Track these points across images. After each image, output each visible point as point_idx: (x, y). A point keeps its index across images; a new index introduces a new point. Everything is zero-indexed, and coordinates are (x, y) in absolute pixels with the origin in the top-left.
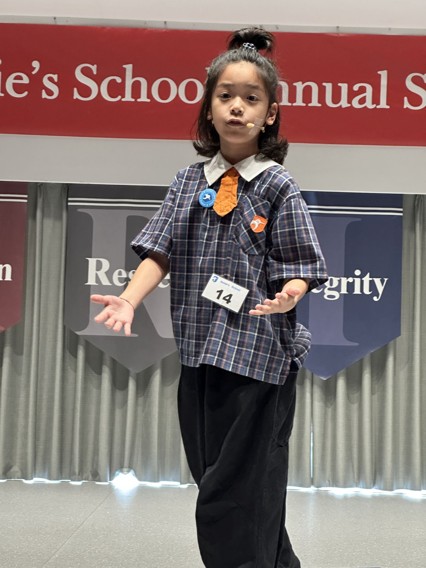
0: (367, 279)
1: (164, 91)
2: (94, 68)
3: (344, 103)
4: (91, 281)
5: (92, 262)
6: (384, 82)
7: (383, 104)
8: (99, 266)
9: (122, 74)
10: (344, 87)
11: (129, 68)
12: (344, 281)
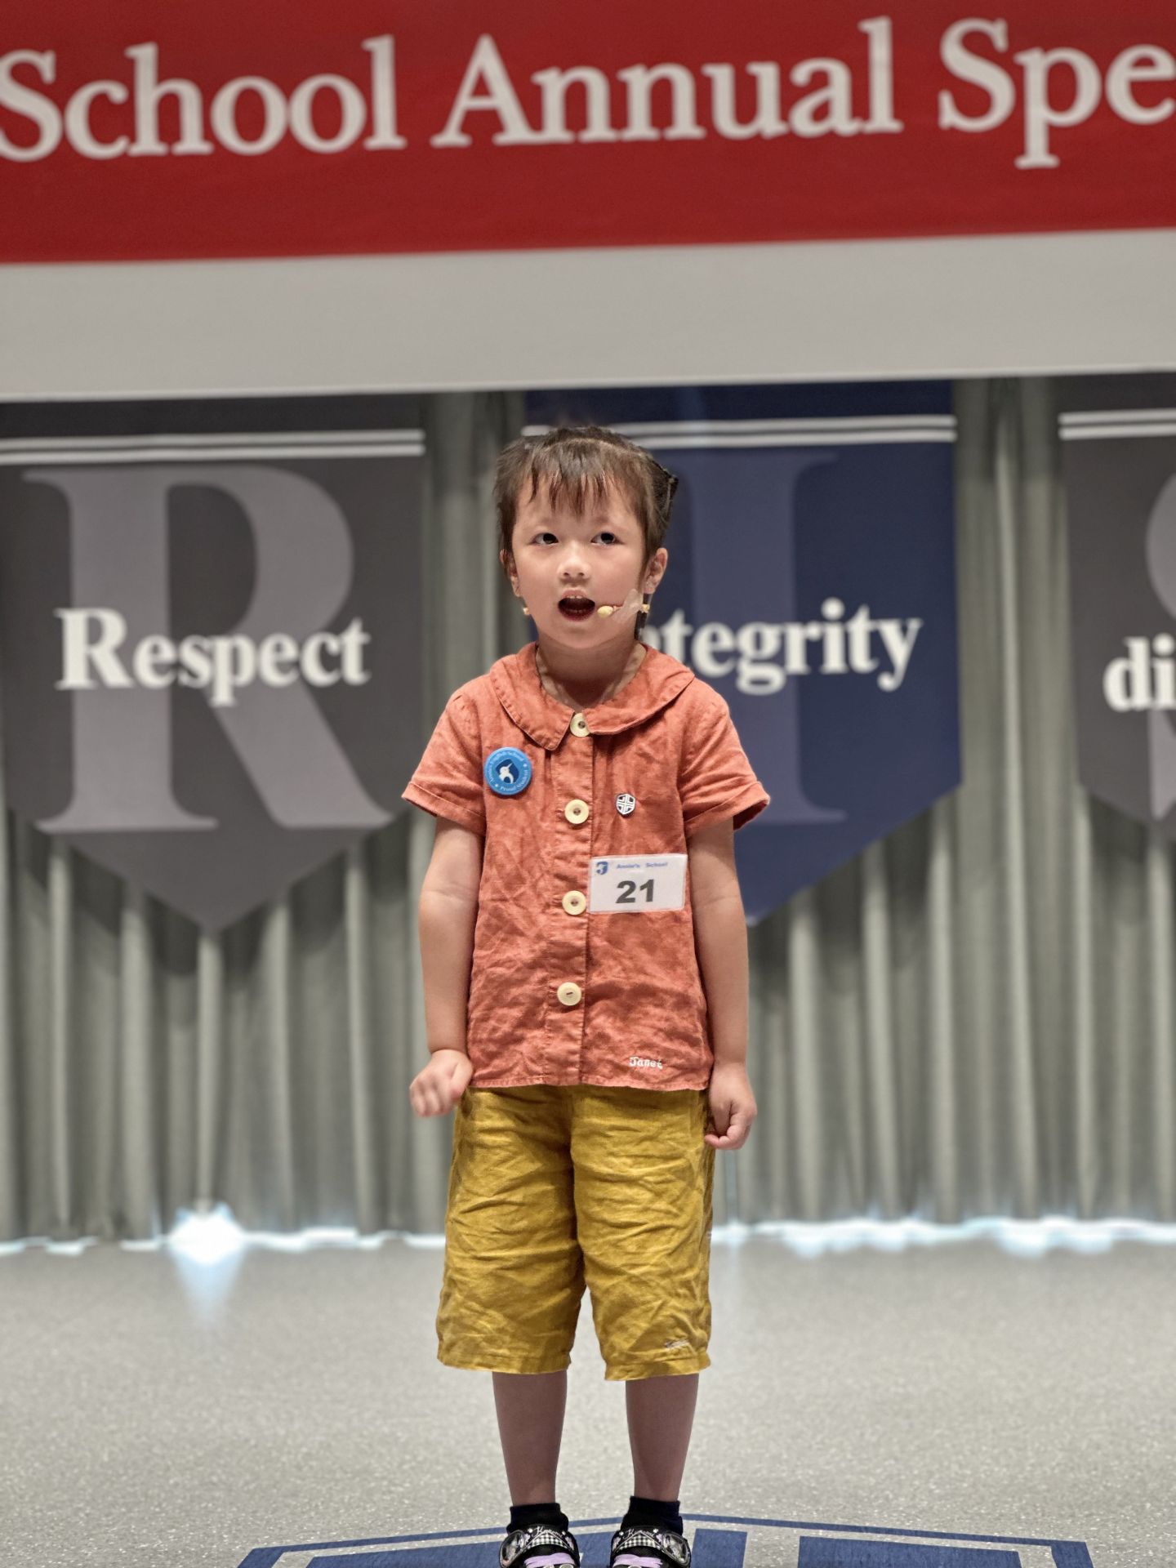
0: (860, 626)
1: (250, 116)
2: (46, 64)
3: (768, 123)
4: (75, 676)
5: (74, 623)
6: (880, 53)
7: (883, 119)
8: (95, 633)
9: (127, 76)
10: (767, 75)
11: (145, 56)
12: (797, 635)
